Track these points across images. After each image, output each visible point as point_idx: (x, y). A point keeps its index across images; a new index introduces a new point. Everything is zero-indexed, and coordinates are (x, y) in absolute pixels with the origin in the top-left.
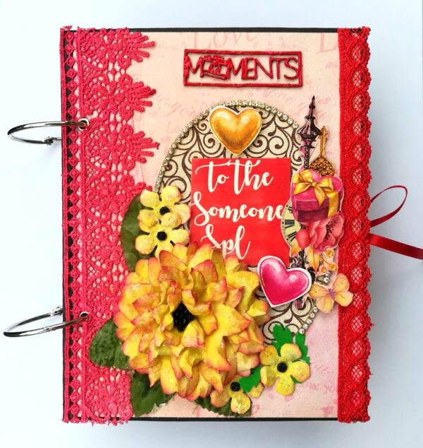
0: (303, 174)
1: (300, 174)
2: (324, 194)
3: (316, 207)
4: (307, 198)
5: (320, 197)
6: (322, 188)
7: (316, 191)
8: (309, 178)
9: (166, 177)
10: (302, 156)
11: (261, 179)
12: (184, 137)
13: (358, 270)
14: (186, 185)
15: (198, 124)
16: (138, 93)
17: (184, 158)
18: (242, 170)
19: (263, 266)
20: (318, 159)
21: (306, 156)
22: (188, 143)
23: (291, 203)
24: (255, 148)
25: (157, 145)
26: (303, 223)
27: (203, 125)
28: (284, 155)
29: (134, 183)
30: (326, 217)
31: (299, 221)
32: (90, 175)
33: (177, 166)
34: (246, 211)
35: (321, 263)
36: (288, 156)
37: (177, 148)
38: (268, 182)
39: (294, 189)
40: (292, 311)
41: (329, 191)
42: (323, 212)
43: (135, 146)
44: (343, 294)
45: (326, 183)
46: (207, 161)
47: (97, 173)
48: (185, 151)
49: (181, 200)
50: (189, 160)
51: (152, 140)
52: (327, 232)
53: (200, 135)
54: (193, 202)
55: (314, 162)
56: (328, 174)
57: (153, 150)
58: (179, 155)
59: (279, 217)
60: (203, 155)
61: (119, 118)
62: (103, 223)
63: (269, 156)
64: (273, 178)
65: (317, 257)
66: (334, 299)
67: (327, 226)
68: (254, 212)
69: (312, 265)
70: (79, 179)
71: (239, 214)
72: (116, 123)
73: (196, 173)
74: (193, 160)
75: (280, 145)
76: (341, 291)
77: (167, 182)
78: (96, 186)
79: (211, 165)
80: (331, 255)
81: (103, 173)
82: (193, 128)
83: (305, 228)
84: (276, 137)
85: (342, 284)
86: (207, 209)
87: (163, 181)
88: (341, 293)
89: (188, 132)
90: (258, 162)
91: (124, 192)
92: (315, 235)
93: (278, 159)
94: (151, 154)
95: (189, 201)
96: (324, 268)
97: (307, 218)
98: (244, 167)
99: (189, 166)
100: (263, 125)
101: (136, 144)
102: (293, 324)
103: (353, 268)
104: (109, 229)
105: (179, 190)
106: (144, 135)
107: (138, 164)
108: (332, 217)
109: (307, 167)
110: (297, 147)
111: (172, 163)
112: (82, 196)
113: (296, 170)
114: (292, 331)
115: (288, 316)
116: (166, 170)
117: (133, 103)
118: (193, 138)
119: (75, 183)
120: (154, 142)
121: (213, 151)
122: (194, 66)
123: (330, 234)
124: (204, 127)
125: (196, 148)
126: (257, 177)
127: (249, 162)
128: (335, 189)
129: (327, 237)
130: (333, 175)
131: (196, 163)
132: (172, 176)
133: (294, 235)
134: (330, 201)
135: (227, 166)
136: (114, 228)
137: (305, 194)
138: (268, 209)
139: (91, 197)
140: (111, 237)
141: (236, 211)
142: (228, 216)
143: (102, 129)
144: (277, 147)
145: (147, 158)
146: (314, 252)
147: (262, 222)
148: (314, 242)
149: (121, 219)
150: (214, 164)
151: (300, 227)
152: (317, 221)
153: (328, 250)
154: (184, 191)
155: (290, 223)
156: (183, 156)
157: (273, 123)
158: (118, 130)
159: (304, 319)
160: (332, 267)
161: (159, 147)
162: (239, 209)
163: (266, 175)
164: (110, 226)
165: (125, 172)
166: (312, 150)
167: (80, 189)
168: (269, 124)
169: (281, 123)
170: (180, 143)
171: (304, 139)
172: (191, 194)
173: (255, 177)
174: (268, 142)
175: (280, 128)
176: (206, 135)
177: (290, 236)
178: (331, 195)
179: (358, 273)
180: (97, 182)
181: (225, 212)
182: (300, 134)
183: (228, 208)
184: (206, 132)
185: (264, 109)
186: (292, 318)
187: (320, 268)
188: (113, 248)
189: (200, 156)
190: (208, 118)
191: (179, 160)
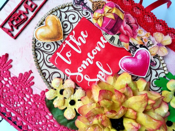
0: (95, 16)
1: (94, 18)
2: (111, 14)
3: (114, 22)
4: (107, 22)
5: (111, 16)
6: (108, 12)
7: (107, 16)
8: (98, 15)
9: (47, 79)
10: (86, 10)
11: (82, 37)
12: (37, 57)
13: (157, 25)
14: (58, 73)
15: (35, 46)
16: (2, 62)
17: (46, 64)
18: (71, 42)
19: (123, 66)
20: (93, 5)
21: (88, 9)
22: (40, 57)
23: (104, 31)
24: (67, 29)
25: (31, 72)
26: (117, 33)
27: (38, 44)
28: (80, 18)
29: (39, 96)
30: (122, 21)
31: (114, 34)
32: (21, 112)
33: (47, 70)
34: (92, 55)
35: (142, 39)
36: (82, 17)
37: (39, 64)
38: (86, 35)
39: (98, 25)
40: (153, 69)
41: (111, 10)
42: (119, 20)
43: (23, 82)
44: (164, 40)
45: (107, 9)
46: (55, 55)
47: (22, 108)
48: (43, 61)
49: (63, 80)
50: (48, 62)
51: (27, 73)
52: (130, 25)
53: (41, 49)
54: (69, 75)
55: (93, 7)
56: (103, 5)
57: (32, 75)
58: (43, 65)
59: (106, 42)
60: (51, 54)
61: (6, 79)
62: (46, 124)
63: (75, 25)
64: (86, 31)
65: (137, 39)
66: (163, 46)
67: (127, 23)
68: (95, 51)
69: (139, 44)
70: (18, 119)
71: (90, 59)
72: (7, 82)
73: (57, 64)
74: (50, 61)
75: (74, 17)
76: (162, 40)
77: (50, 80)
78: (27, 113)
79: (59, 54)
80: (141, 32)
81: (24, 106)
82: (35, 50)
83: (120, 34)
84: (69, 16)
85: (159, 36)
86: (77, 71)
87: (48, 82)
88: (163, 40)
89: (36, 53)
90: (74, 32)
91: (40, 103)
92: (126, 32)
93: (79, 22)
94: (33, 78)
95: (67, 77)
96: (145, 40)
97: (116, 29)
98: (71, 40)
99: (51, 64)
100: (59, 18)
101: (23, 81)
102: (160, 74)
103: (155, 27)
104: (51, 123)
105: (58, 77)
106: (22, 74)
107: (32, 87)
108: (124, 18)
109: (93, 12)
110: (81, 10)
111: (43, 71)
112: (27, 124)
113: (90, 18)
114: (163, 77)
115: (154, 73)
116: (44, 76)
117: (5, 67)
118: (40, 53)
119: (18, 122)
120: (28, 72)
121: (52, 49)
122: (10, 28)
123: (131, 25)
124: (40, 44)
125: (46, 55)
126: (80, 38)
127: (70, 36)
128: (113, 7)
129: (131, 27)
130: (105, 3)
131: (52, 60)
132: (50, 76)
133: (120, 41)
134: (116, 14)
135: (64, 47)
136: (52, 121)
137: (104, 22)
138: (98, 44)
139: (30, 119)
140: (55, 126)
141: (88, 59)
142: (88, 65)
143: (5, 91)
144: (74, 19)
145: (32, 81)
146: (134, 38)
147: (102, 51)
148: (130, 35)
149: (50, 114)
150: (59, 52)
151: (118, 36)
152: (121, 26)
153: (138, 31)
154: (60, 76)
155: (112, 39)
156: (44, 64)
157: (61, 12)
158: (11, 84)
159: (161, 66)
160: (148, 35)
161: (32, 71)
162: (88, 57)
163: (82, 33)
164: (50, 122)
165: (31, 95)
166: (87, 5)
167: (23, 122)
168: (61, 15)
169: (64, 9)
170: (38, 61)
171: (79, 4)
172: (65, 74)
173: (79, 39)
174: (68, 21)
175: (66, 12)
176: (43, 46)
177: (118, 43)
178: (114, 11)
179: (159, 26)
180: (26, 112)
181: (85, 64)
182: (76, 4)
183: (84, 62)
184: (42, 45)
185: (53, 12)
186: (156, 72)
187: (144, 41)
188: (61, 128)
189: (51, 56)
190: (37, 40)
191: (45, 67)
